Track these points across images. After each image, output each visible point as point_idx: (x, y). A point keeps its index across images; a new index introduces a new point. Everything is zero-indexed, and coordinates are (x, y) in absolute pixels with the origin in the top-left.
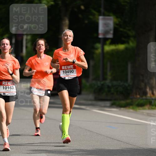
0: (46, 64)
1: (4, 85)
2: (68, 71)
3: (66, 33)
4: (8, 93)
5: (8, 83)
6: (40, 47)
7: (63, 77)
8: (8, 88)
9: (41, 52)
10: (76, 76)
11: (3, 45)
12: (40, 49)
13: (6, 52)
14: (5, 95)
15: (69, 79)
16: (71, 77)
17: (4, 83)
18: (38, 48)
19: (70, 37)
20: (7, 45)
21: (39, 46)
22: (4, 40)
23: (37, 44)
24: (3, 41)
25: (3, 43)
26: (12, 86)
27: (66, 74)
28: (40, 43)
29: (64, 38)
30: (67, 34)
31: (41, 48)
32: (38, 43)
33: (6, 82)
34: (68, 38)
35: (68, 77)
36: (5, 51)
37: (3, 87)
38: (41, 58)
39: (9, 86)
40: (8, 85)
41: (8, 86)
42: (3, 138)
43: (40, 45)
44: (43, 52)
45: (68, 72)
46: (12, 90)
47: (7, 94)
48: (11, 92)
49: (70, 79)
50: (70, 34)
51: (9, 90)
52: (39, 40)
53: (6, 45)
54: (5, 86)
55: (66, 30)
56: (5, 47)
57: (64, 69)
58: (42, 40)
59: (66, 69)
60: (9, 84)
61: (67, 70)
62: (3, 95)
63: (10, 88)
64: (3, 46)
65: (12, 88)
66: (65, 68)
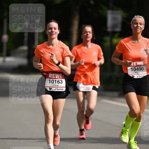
0: (94, 54)
1: (50, 78)
2: (138, 68)
3: (135, 20)
4: (55, 88)
5: (55, 75)
6: (87, 35)
7: (131, 76)
8: (55, 82)
9: (88, 41)
10: (146, 75)
11: (50, 29)
12: (87, 37)
13: (53, 39)
14: (51, 90)
15: (138, 77)
16: (141, 75)
17: (50, 75)
18: (84, 36)
19: (140, 24)
20: (55, 29)
21: (85, 33)
22: (51, 23)
23: (84, 32)
24: (50, 25)
25: (51, 27)
26: (60, 80)
27: (136, 71)
28: (87, 30)
29: (134, 26)
30: (138, 22)
31: (89, 36)
32: (85, 30)
33: (53, 75)
34: (138, 27)
35: (137, 75)
36: (52, 37)
37: (50, 80)
38: (87, 46)
39: (57, 80)
40: (55, 78)
41: (55, 80)
42: (48, 143)
43: (87, 32)
44: (90, 41)
45: (138, 70)
46: (60, 85)
47: (53, 89)
48: (59, 86)
49: (140, 77)
50: (141, 22)
51: (57, 84)
52: (85, 26)
53: (53, 30)
54: (51, 80)
55: (135, 16)
56: (52, 32)
57: (132, 66)
58: (89, 26)
59: (135, 65)
60: (57, 77)
61: (136, 68)
62: (49, 90)
63: (58, 82)
64: (50, 31)
65: (60, 82)
66: (133, 64)
